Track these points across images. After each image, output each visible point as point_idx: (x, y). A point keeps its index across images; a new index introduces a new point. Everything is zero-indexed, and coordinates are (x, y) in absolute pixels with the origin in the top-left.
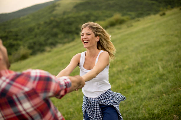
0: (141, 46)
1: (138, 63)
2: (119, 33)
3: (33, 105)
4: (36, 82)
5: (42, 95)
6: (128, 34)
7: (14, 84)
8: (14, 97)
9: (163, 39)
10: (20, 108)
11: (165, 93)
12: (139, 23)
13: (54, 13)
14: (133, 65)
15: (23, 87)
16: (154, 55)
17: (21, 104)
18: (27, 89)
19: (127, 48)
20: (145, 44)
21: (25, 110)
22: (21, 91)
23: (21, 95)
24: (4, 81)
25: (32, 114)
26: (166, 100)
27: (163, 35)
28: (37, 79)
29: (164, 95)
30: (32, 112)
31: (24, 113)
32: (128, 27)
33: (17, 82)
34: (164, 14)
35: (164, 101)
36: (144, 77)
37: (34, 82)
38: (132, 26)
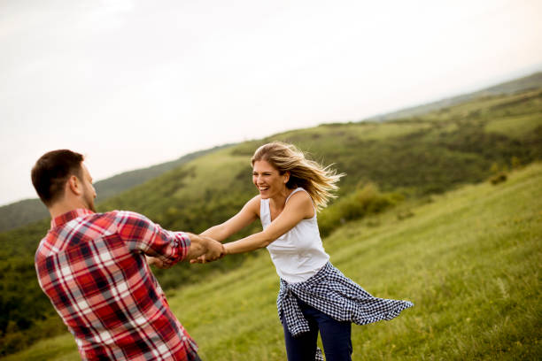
0: (442, 253)
1: (438, 290)
2: (375, 235)
3: (114, 257)
4: (122, 225)
5: (129, 245)
6: (402, 234)
7: (92, 225)
8: (90, 244)
9: (505, 230)
10: (96, 259)
11: (522, 340)
12: (433, 206)
13: (180, 194)
14: (423, 296)
15: (103, 230)
16: (481, 267)
17: (98, 253)
18: (107, 233)
19: (401, 264)
20: (455, 248)
21: (102, 263)
22: (100, 236)
23: (99, 242)
24: (80, 223)
25: (112, 271)
26: (523, 353)
27: (504, 224)
28: (125, 221)
29: (518, 343)
30: (111, 266)
31: (101, 266)
32: (400, 218)
33: (96, 224)
34: (503, 179)
35: (520, 357)
36: (457, 316)
37: (118, 226)
38: (411, 215)
